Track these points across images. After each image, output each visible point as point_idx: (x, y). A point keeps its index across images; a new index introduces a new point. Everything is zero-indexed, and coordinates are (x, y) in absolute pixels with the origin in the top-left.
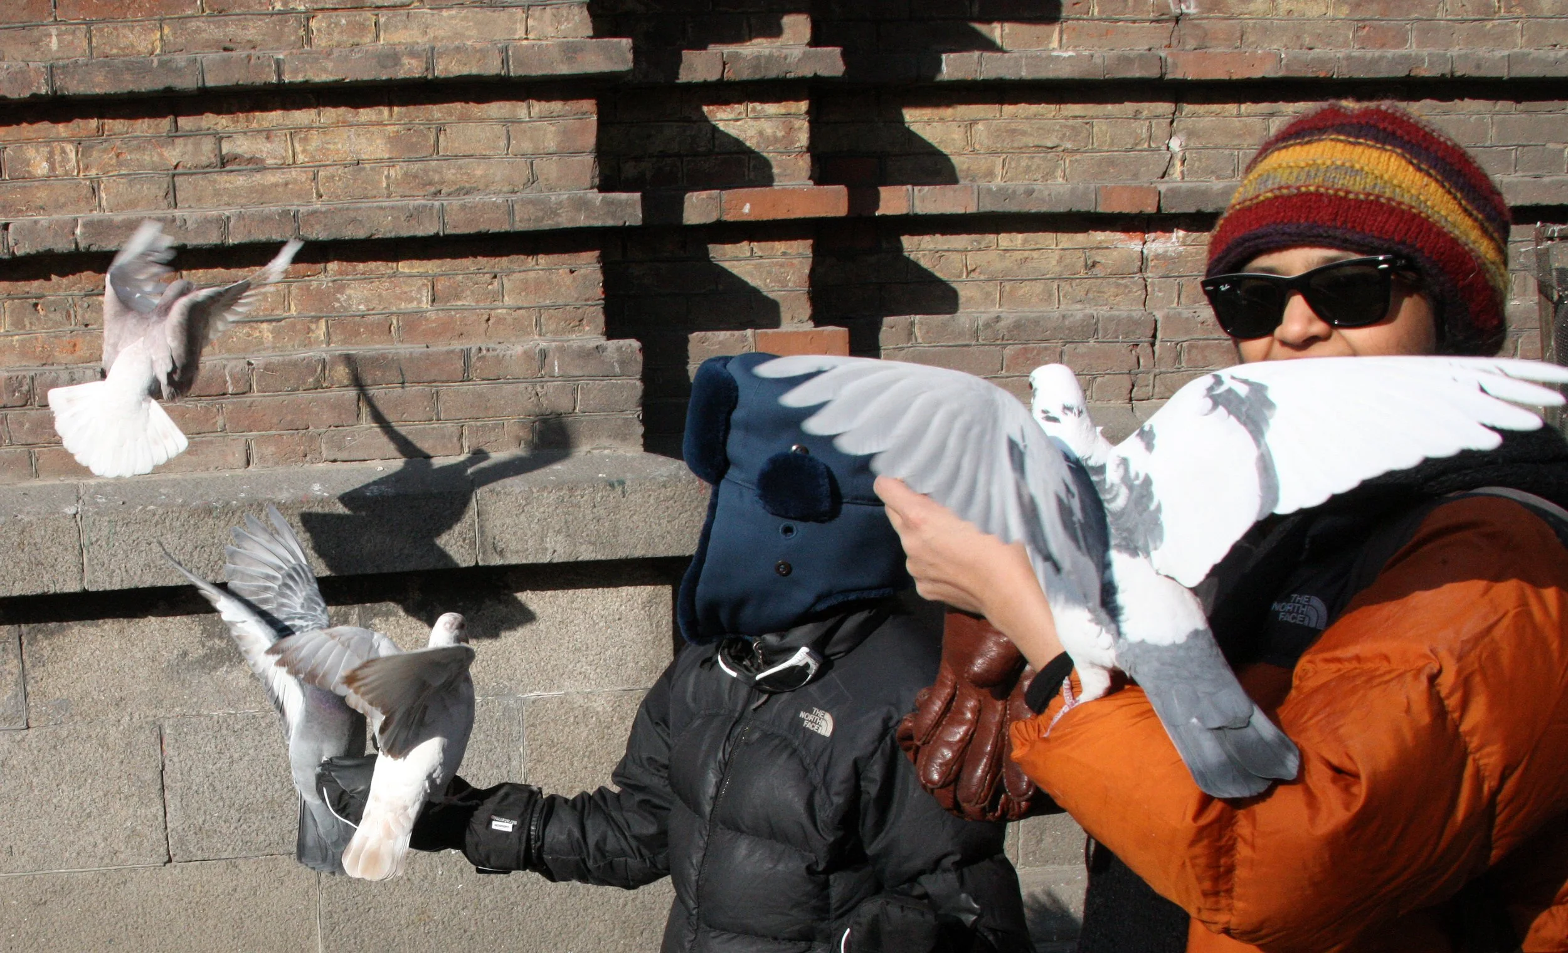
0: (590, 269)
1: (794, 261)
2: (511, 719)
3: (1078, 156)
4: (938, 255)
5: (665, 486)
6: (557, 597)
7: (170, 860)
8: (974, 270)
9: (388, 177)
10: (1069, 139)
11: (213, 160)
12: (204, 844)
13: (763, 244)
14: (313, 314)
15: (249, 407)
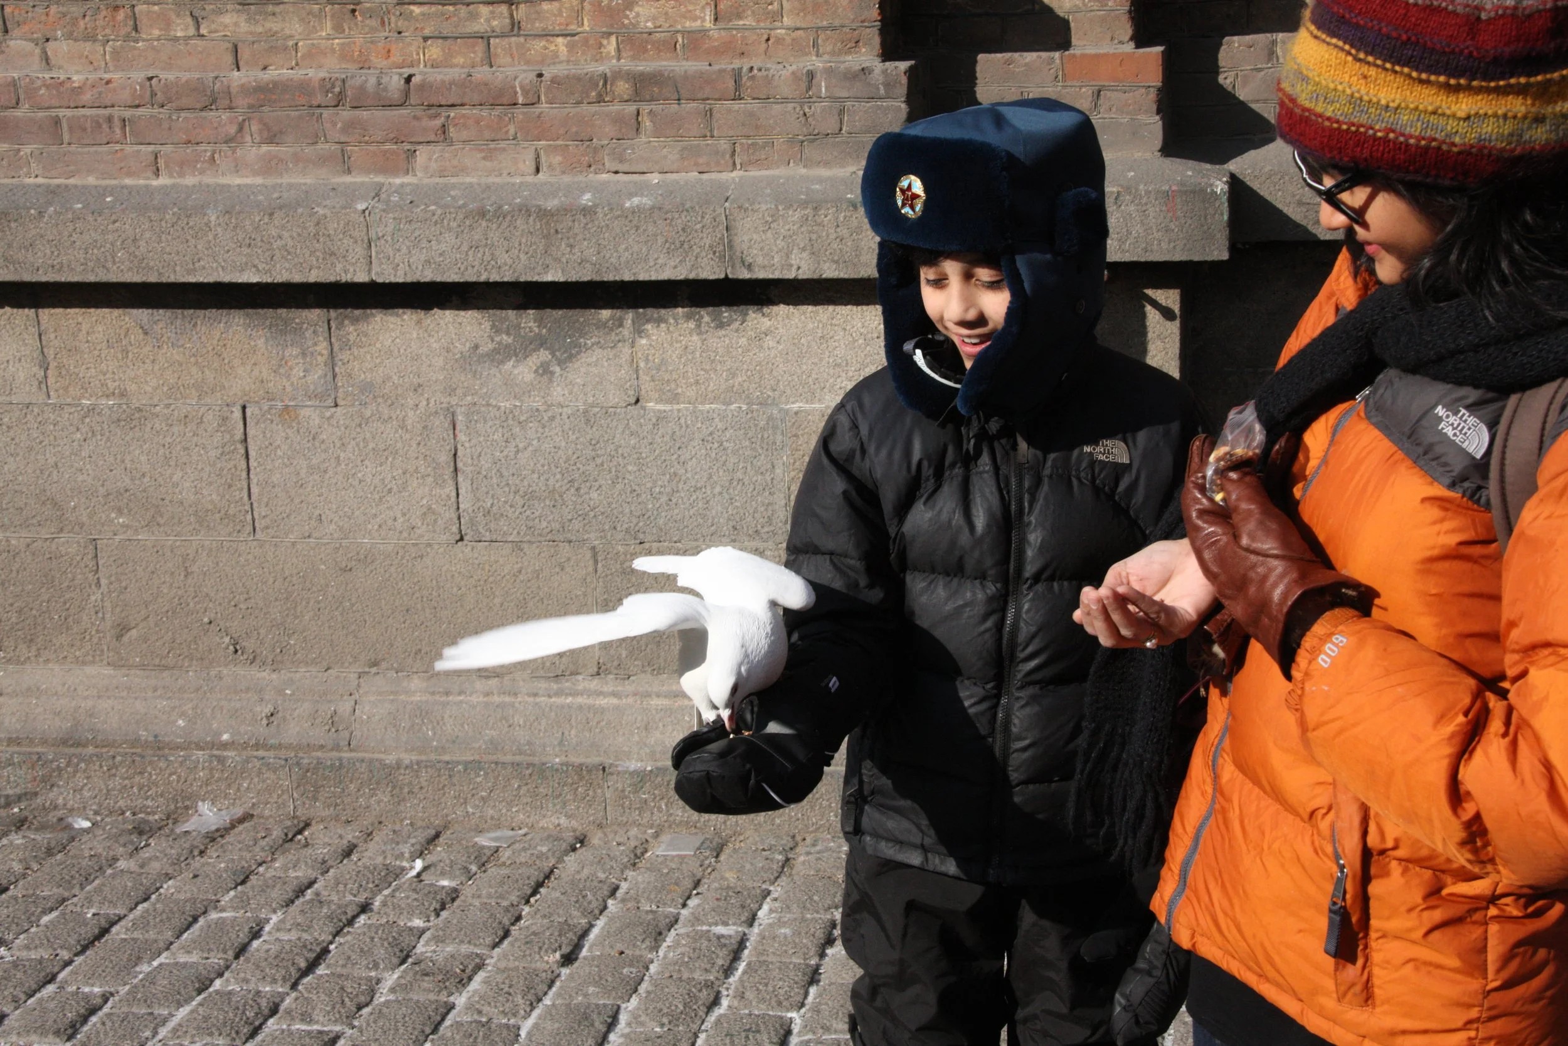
2: (775, 428)
6: (817, 312)
7: (462, 539)
12: (492, 526)
14: (604, 29)
15: (539, 117)
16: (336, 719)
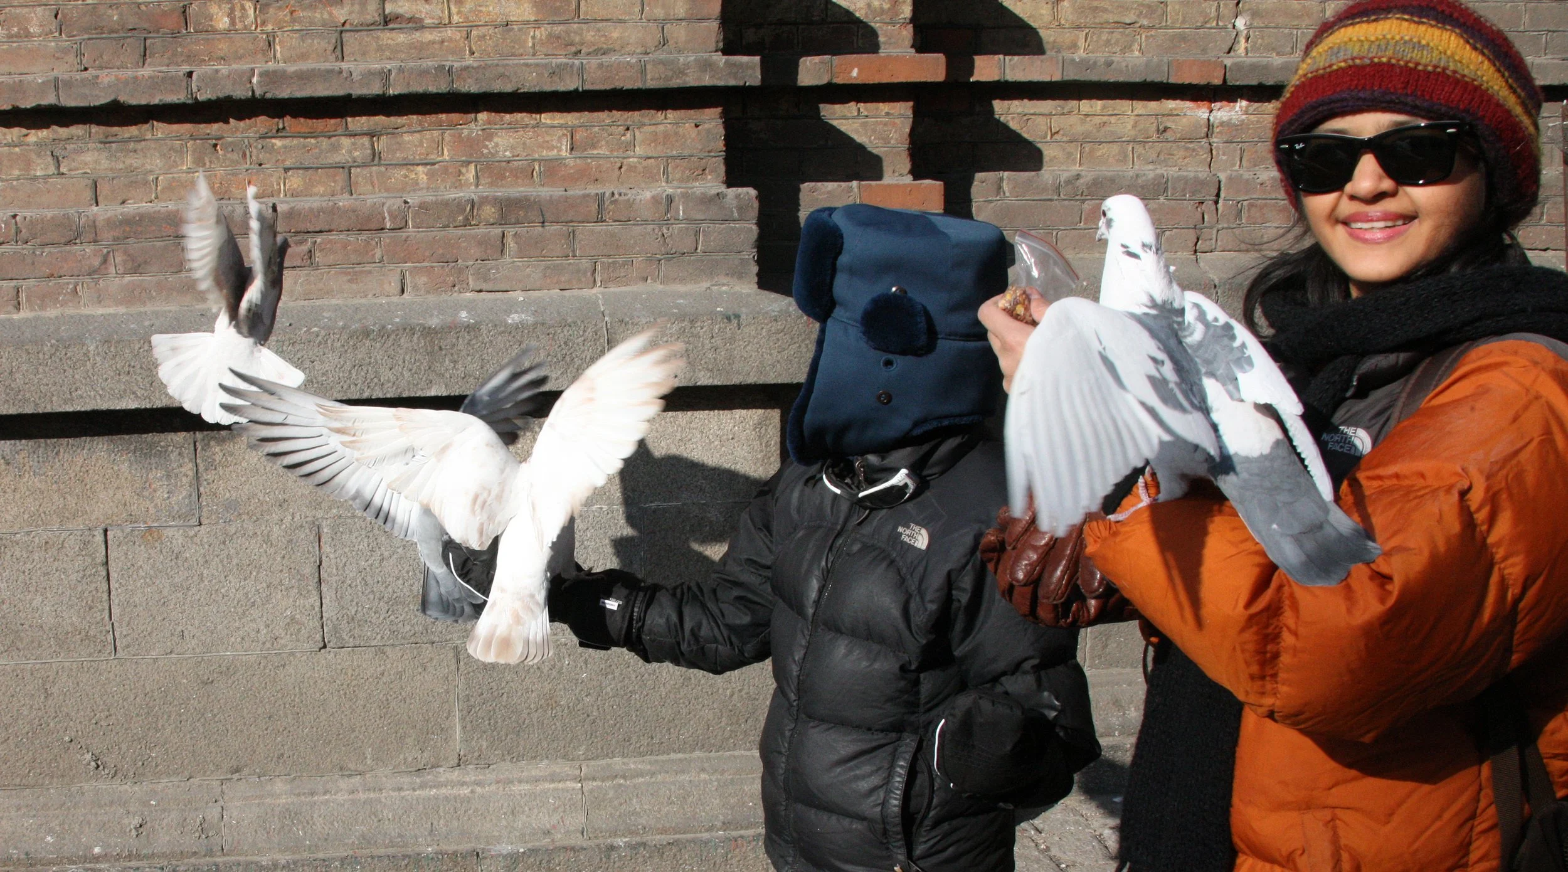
0: (713, 124)
1: (896, 121)
3: (1153, 32)
4: (1025, 118)
5: (776, 320)
7: (325, 645)
8: (1057, 133)
9: (533, 37)
10: (1146, 17)
11: (377, 19)
12: (356, 632)
13: (868, 105)
14: (464, 158)
15: (406, 241)
16: (205, 826)
